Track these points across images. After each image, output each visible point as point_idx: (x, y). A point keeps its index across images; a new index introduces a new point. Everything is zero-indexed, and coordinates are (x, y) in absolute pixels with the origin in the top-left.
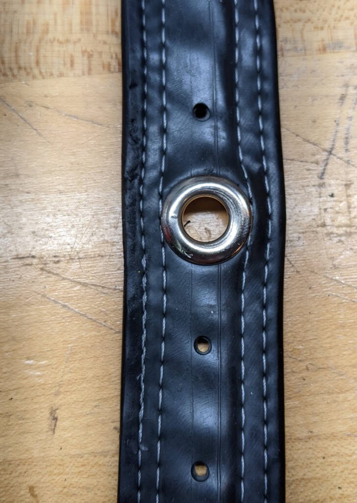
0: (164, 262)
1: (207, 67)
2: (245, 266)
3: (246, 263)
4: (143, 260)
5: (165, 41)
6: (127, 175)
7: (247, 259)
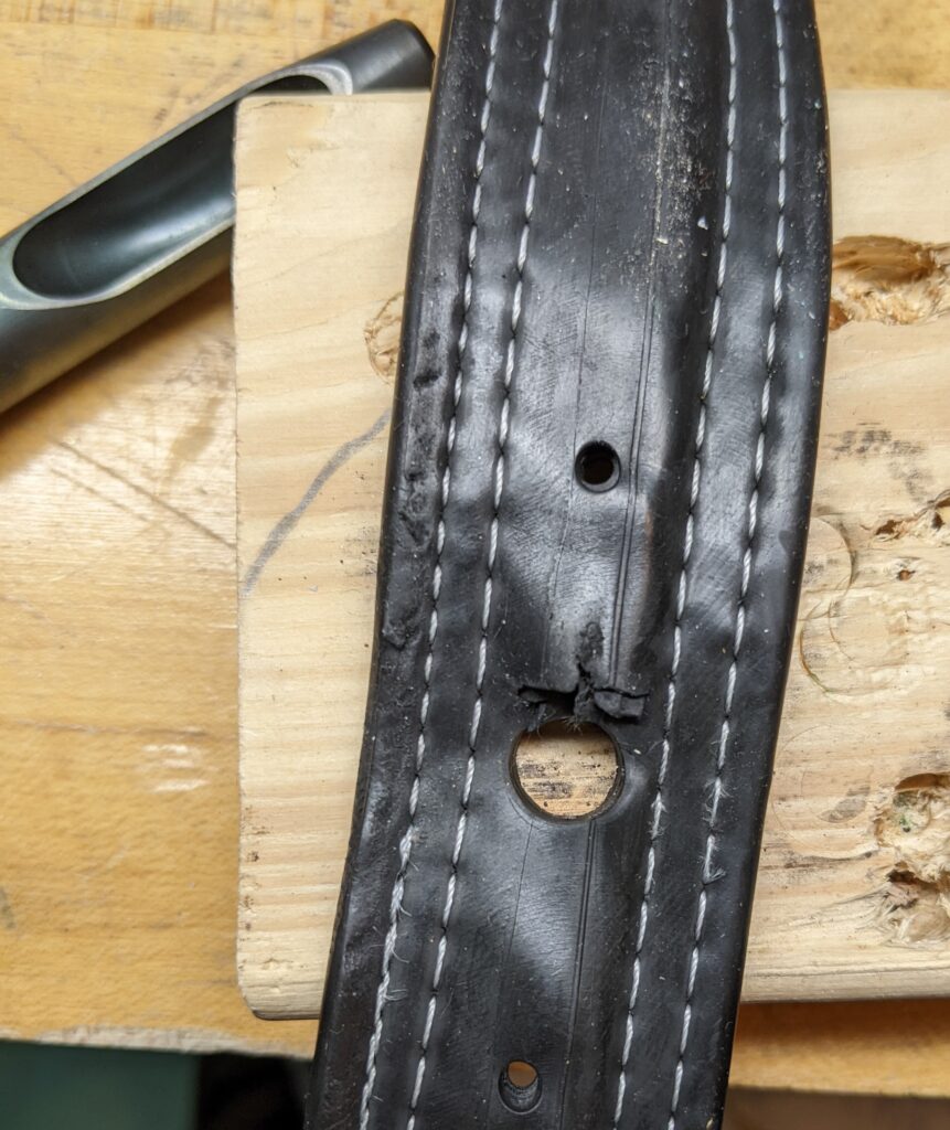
0: (456, 853)
1: (630, 342)
2: (647, 888)
3: (650, 878)
4: (404, 840)
5: (525, 263)
6: (388, 630)
7: (651, 869)
